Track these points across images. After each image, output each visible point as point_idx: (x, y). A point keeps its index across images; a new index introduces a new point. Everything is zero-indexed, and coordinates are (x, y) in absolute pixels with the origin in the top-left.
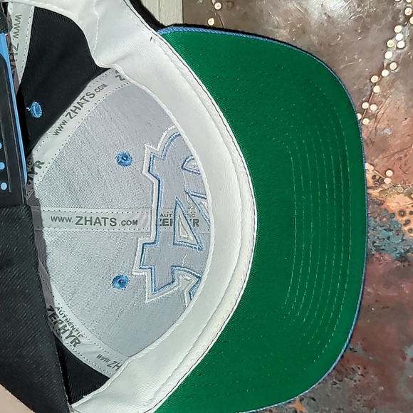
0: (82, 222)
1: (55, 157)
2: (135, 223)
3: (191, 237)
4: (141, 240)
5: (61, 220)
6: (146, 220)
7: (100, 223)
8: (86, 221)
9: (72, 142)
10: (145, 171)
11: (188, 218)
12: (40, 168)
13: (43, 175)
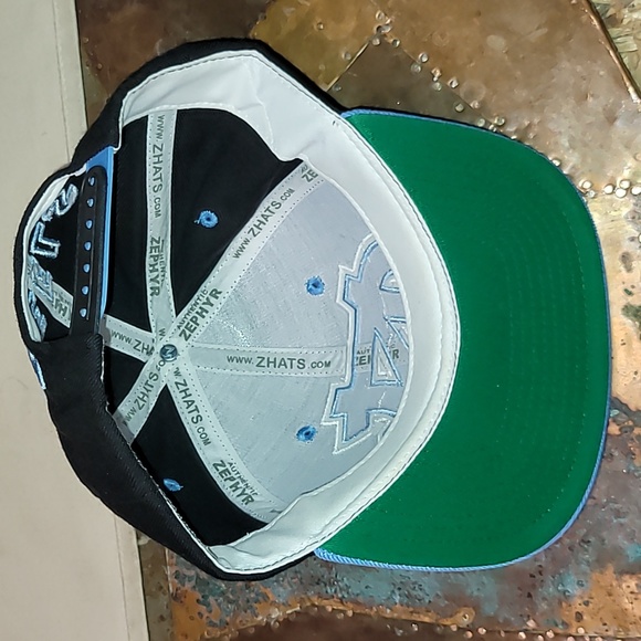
0: (265, 363)
1: (234, 285)
2: (328, 364)
3: (390, 373)
4: (334, 385)
5: (239, 360)
6: (341, 360)
7: (285, 365)
8: (269, 362)
9: (255, 266)
10: (339, 300)
11: (387, 350)
12: (217, 298)
13: (220, 306)
